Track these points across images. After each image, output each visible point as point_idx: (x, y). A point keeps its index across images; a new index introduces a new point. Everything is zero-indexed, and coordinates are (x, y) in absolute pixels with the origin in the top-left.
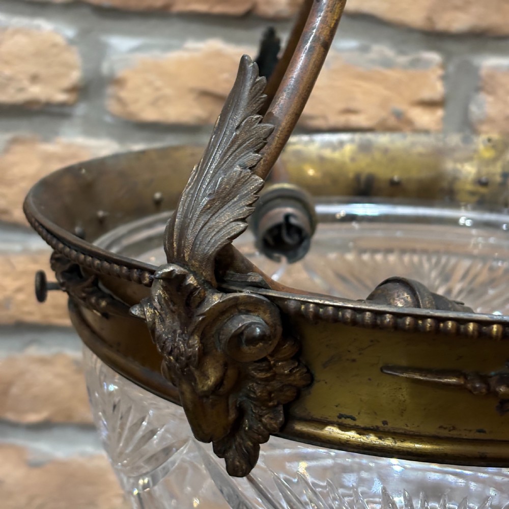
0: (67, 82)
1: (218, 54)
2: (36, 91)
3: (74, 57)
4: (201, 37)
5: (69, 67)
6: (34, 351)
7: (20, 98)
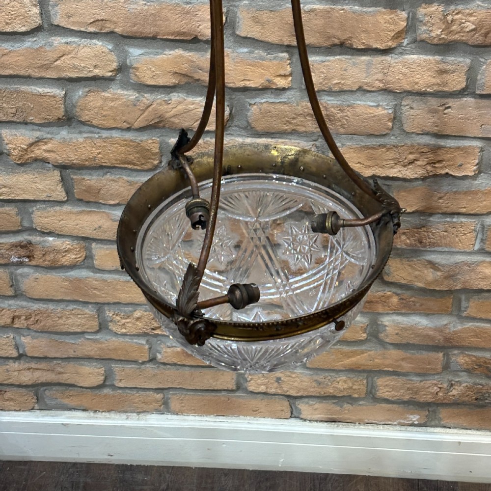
0: (111, 68)
1: (181, 56)
2: (97, 72)
3: (113, 57)
4: (172, 49)
5: (112, 61)
6: (108, 176)
7: (90, 75)
